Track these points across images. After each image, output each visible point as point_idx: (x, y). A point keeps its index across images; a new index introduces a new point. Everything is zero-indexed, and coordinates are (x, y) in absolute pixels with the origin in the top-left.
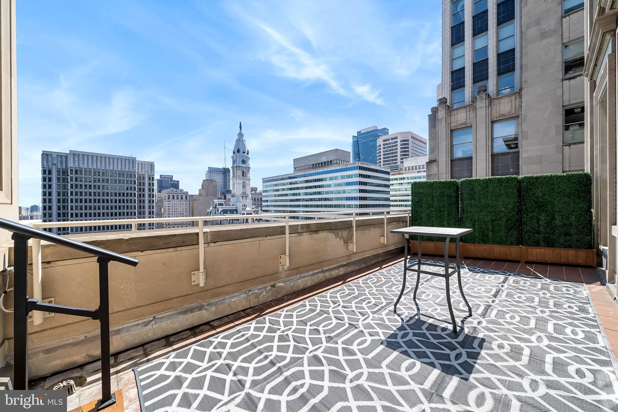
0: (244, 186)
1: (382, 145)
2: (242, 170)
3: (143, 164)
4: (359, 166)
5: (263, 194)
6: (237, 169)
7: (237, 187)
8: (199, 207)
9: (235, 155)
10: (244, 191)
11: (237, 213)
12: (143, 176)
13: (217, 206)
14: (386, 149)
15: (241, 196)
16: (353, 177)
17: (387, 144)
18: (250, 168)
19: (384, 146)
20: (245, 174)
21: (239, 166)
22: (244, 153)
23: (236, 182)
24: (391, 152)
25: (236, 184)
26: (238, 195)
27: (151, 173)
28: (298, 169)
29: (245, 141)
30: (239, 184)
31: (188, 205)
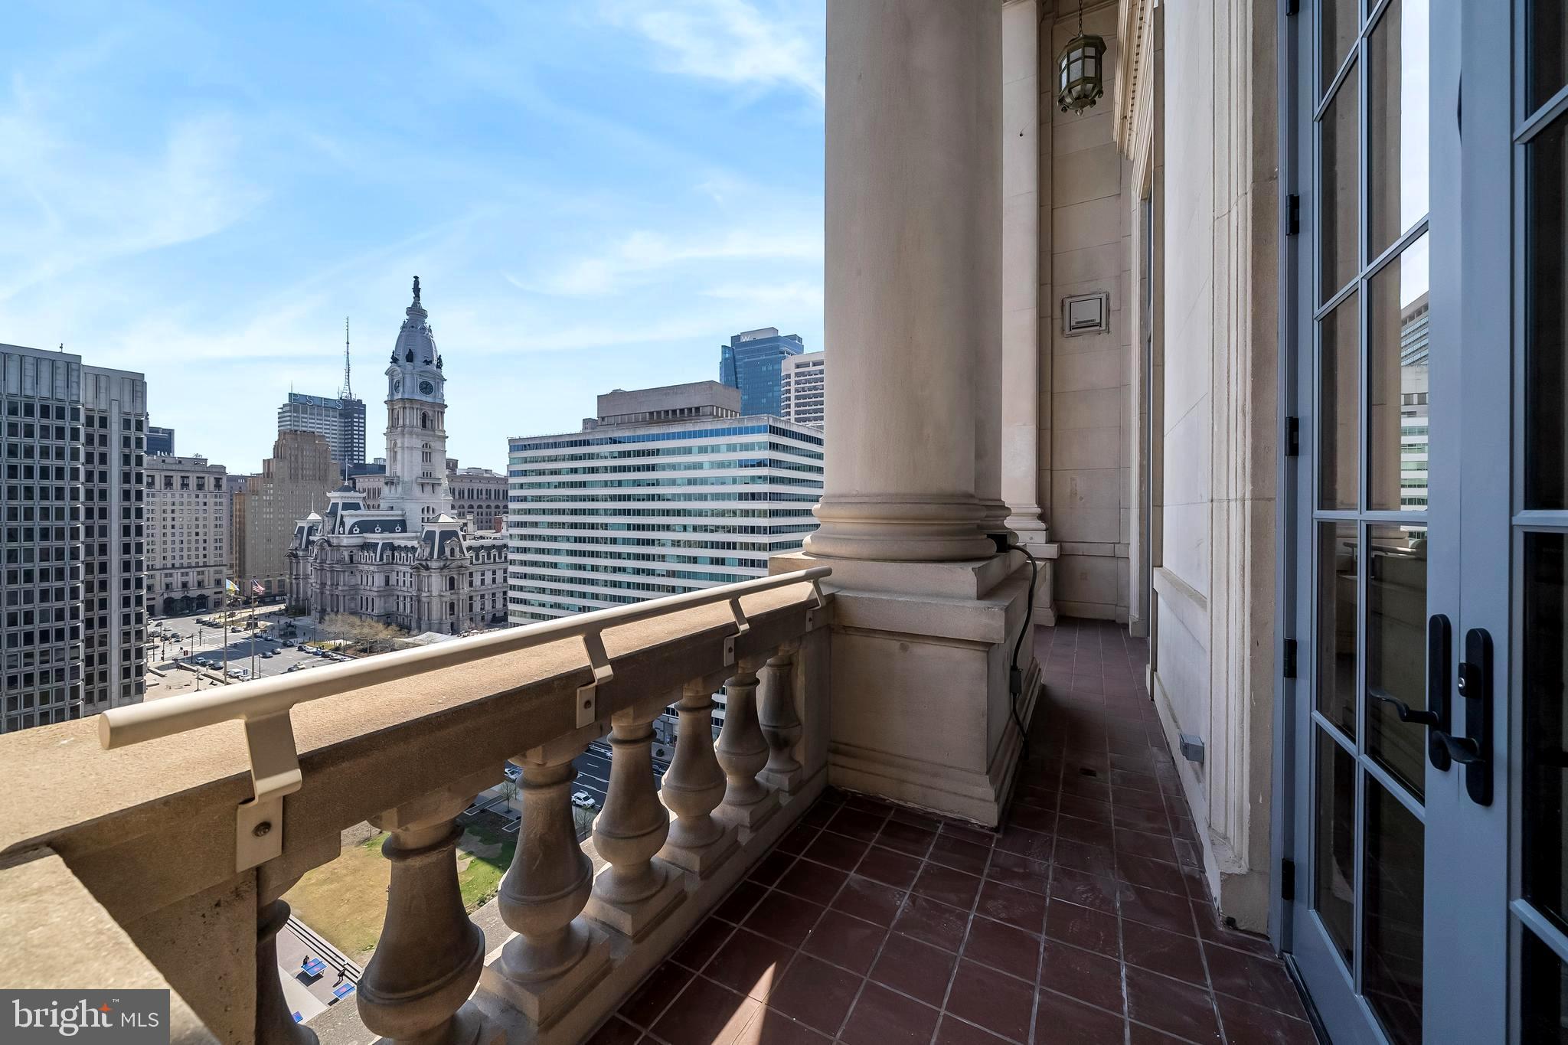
0: (427, 456)
1: (793, 376)
2: (421, 410)
3: (103, 380)
4: (770, 426)
5: (511, 481)
6: (404, 408)
7: (403, 459)
8: (270, 513)
9: (397, 368)
10: (428, 469)
11: (404, 530)
12: (103, 415)
13: (340, 512)
14: (802, 386)
15: (418, 484)
16: (756, 448)
17: (803, 374)
18: (446, 406)
19: (797, 379)
20: (428, 423)
21: (411, 400)
22: (428, 362)
23: (403, 443)
24: (814, 392)
25: (403, 448)
26: (406, 479)
27: (134, 408)
28: (612, 420)
29: (430, 331)
30: (411, 448)
31: (225, 508)
